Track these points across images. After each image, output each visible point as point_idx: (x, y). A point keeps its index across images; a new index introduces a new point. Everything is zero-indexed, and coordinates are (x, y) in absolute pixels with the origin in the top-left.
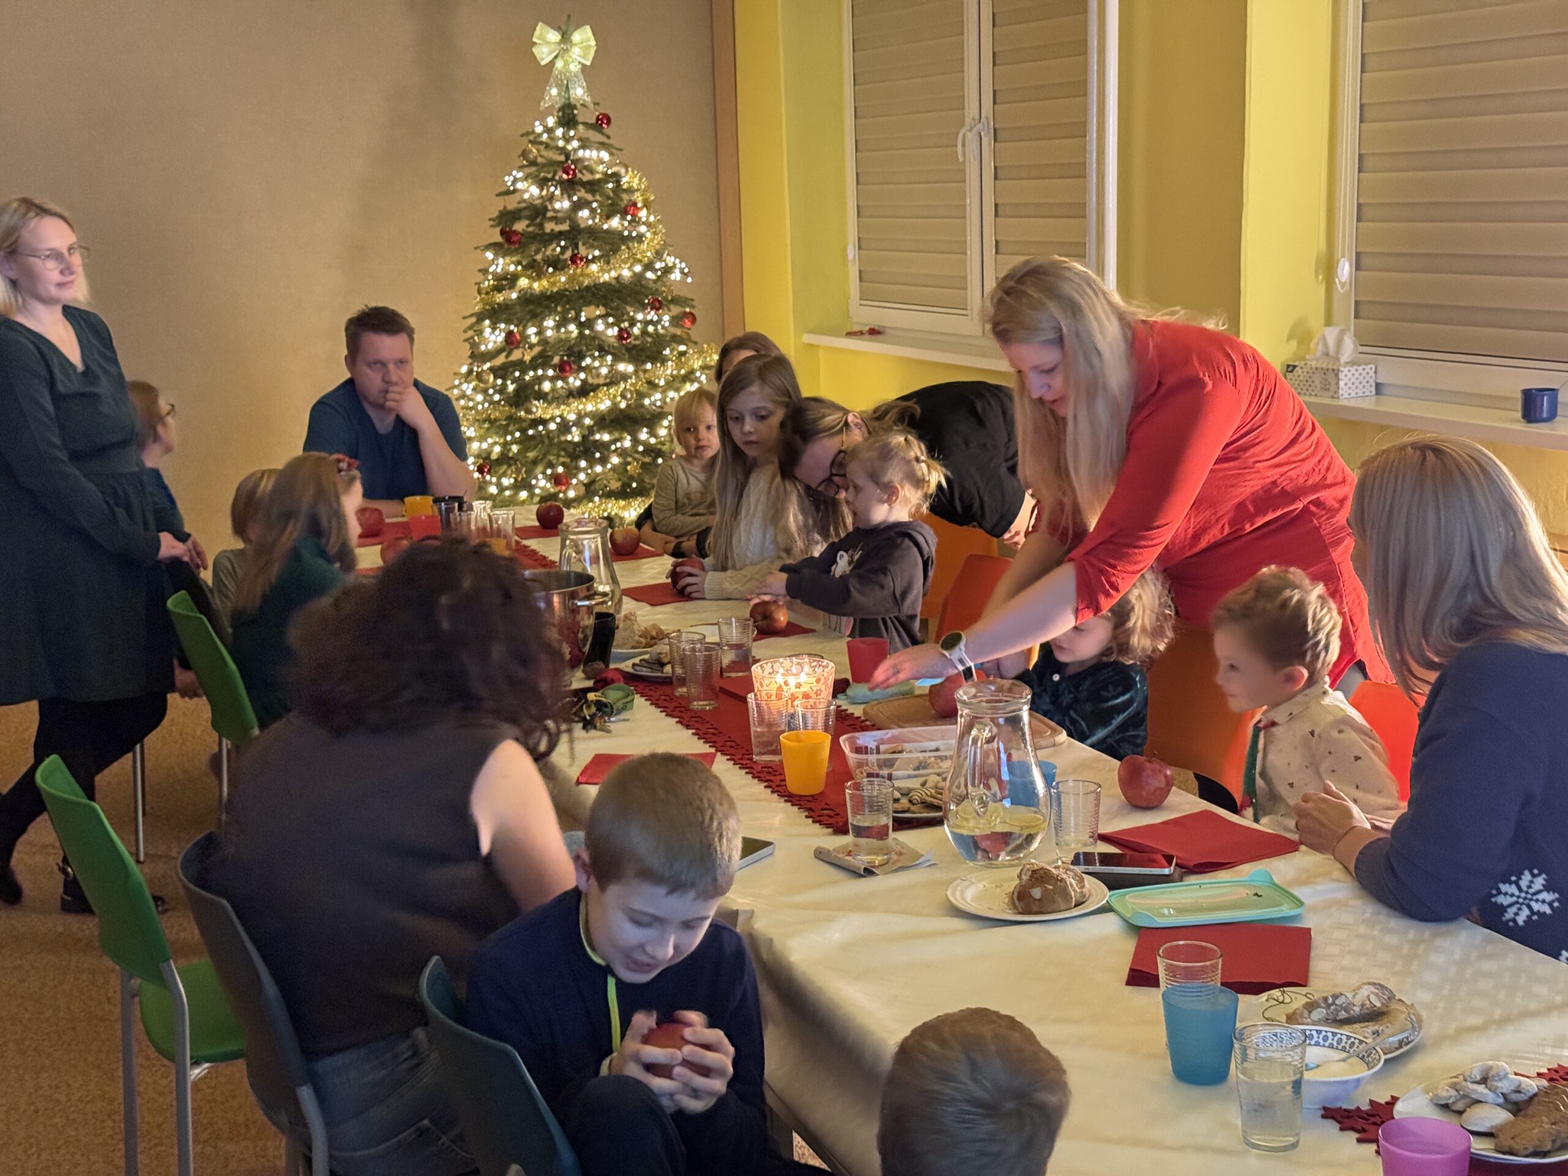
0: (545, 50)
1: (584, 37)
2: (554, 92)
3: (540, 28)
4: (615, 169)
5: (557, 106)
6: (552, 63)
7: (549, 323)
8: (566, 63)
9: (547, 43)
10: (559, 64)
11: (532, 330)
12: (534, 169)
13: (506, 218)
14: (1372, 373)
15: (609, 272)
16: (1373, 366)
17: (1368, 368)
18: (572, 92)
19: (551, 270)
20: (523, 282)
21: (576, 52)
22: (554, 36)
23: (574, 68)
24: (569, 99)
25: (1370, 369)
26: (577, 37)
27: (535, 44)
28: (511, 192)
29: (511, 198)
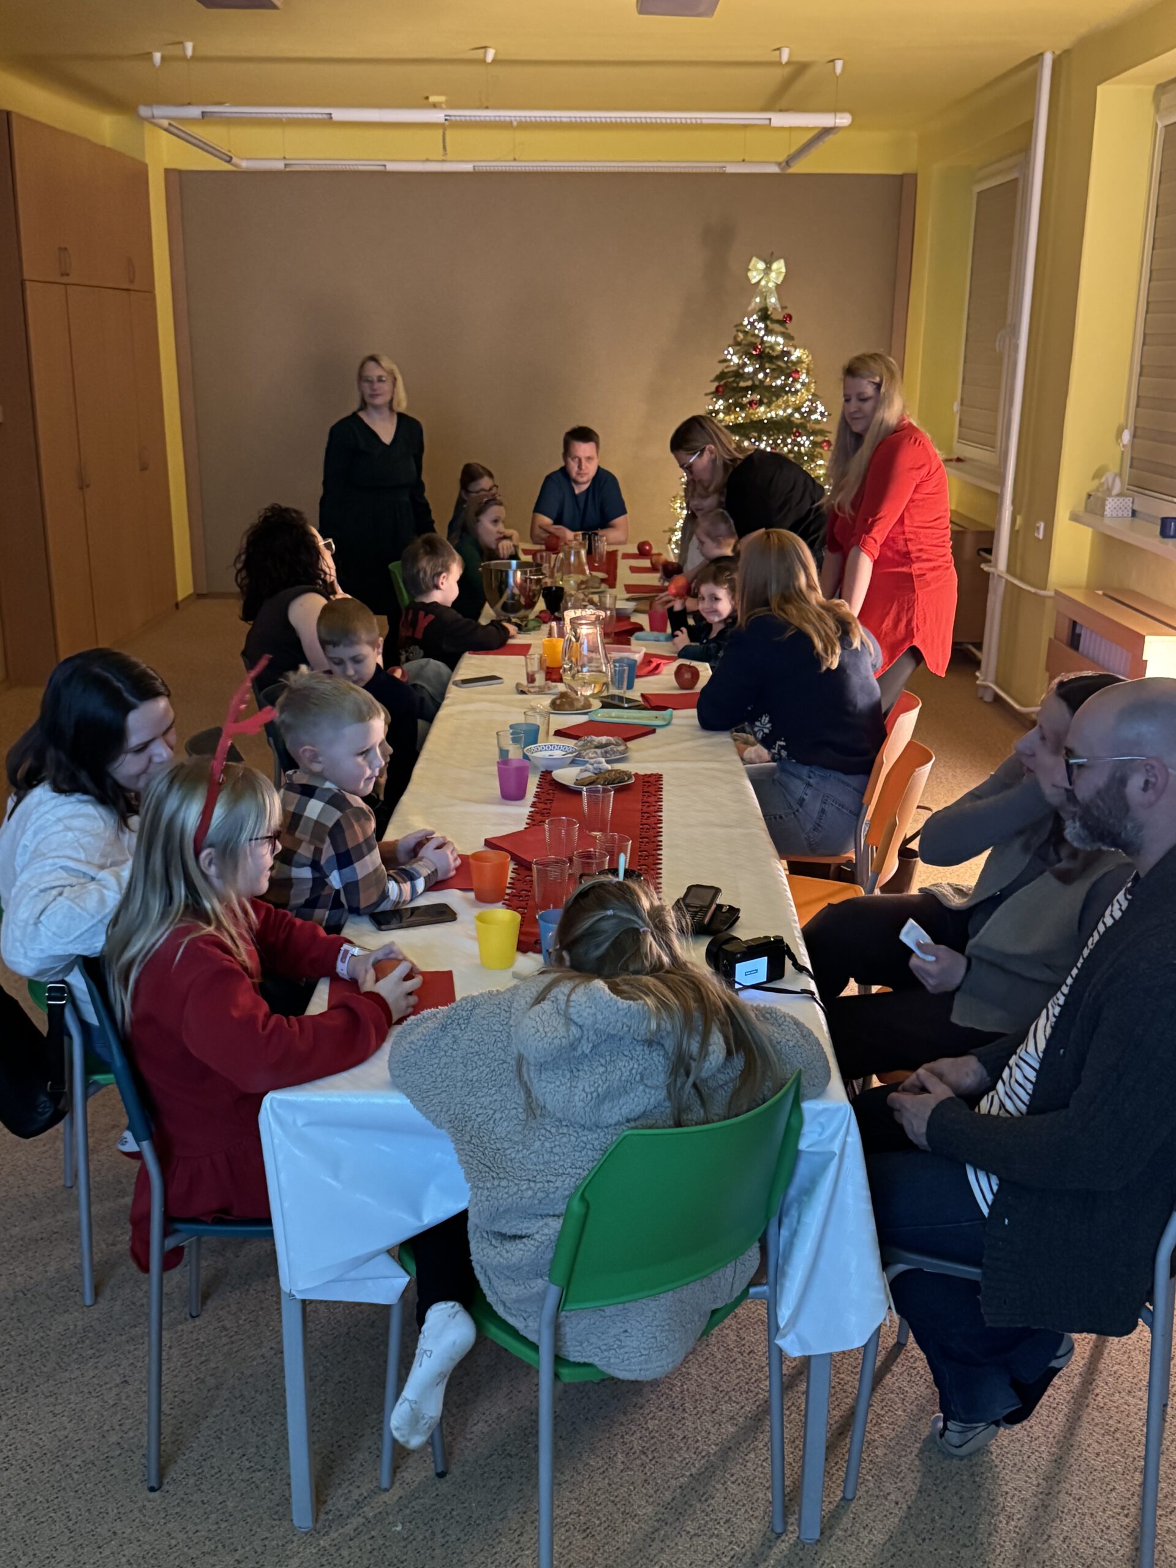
0: (754, 273)
1: (779, 266)
2: (758, 300)
3: (754, 259)
4: (789, 349)
5: (758, 309)
6: (759, 282)
8: (767, 282)
9: (757, 270)
10: (763, 283)
12: (738, 348)
13: (721, 376)
14: (1130, 503)
15: (770, 412)
16: (1131, 499)
17: (1127, 499)
18: (768, 301)
19: (738, 409)
21: (773, 275)
22: (761, 265)
23: (771, 285)
24: (766, 304)
25: (1129, 501)
26: (775, 266)
27: (749, 270)
28: (725, 361)
29: (725, 364)
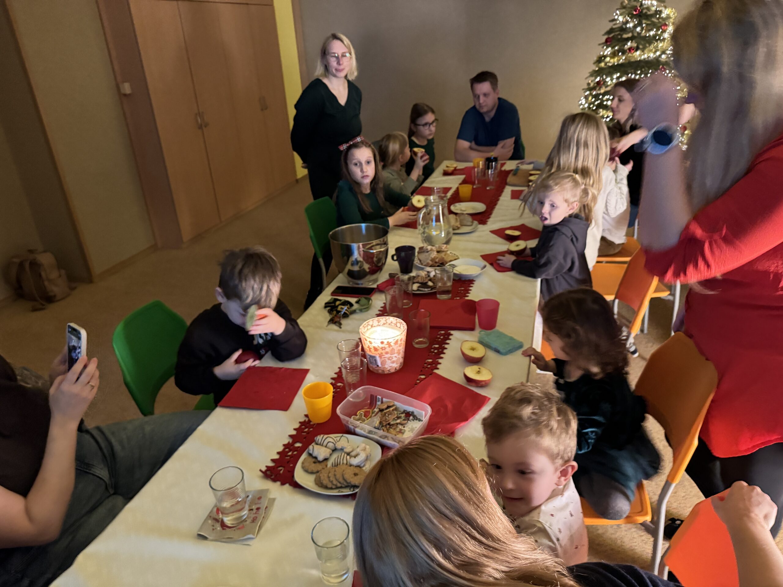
4: (660, 9)
7: (615, 76)
11: (608, 79)
12: (624, 10)
13: (611, 31)
15: (644, 54)
19: (620, 54)
20: (608, 59)
28: (614, 20)
29: (614, 22)
